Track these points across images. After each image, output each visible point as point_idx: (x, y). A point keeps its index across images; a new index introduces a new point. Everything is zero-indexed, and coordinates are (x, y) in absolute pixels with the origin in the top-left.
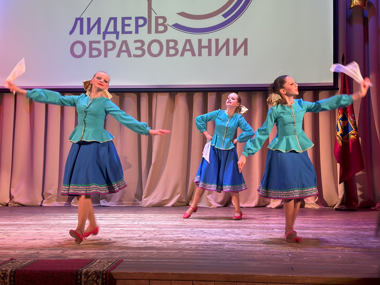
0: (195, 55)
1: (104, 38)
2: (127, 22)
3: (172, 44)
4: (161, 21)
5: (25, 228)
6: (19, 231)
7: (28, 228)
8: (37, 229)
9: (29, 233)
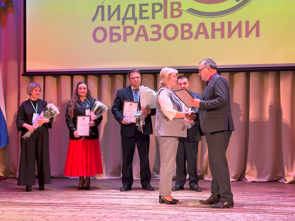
0: (209, 38)
1: (123, 23)
2: (144, 8)
3: (186, 28)
5: (60, 209)
6: (55, 214)
7: (63, 209)
8: (71, 211)
9: (65, 216)
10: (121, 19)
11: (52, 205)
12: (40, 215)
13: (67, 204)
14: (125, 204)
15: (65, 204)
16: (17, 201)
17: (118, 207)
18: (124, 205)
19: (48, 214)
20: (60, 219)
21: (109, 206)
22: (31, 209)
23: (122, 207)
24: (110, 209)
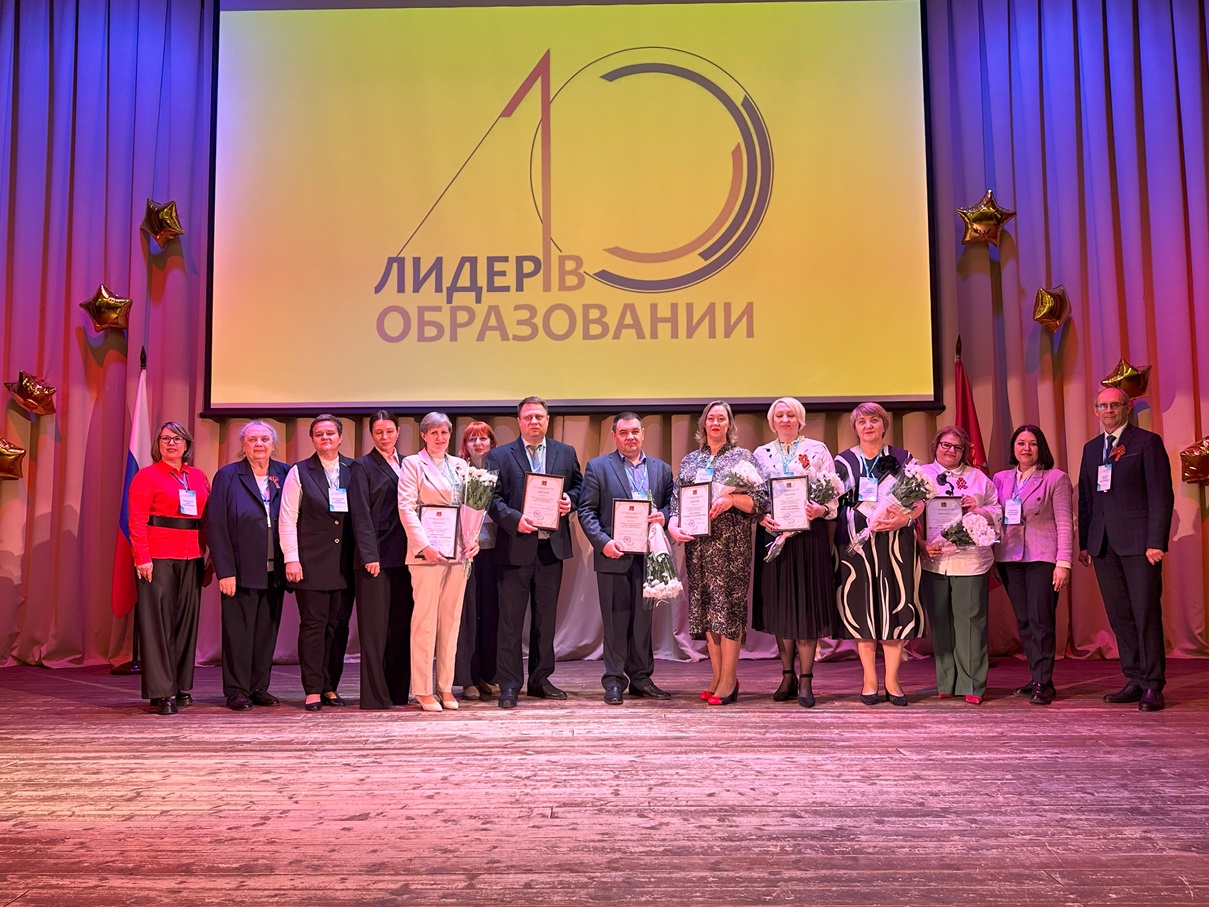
0: (644, 337)
1: (449, 301)
2: (498, 267)
3: (594, 314)
4: (570, 265)
5: (318, 761)
6: (309, 776)
7: (325, 760)
8: (349, 765)
9: (338, 783)
10: (445, 290)
11: (294, 747)
12: (267, 781)
13: (332, 743)
14: (481, 737)
15: (327, 742)
16: (195, 737)
17: (469, 748)
18: (481, 741)
19: (290, 777)
20: (328, 793)
21: (444, 745)
22: (240, 761)
23: (478, 747)
24: (449, 753)
